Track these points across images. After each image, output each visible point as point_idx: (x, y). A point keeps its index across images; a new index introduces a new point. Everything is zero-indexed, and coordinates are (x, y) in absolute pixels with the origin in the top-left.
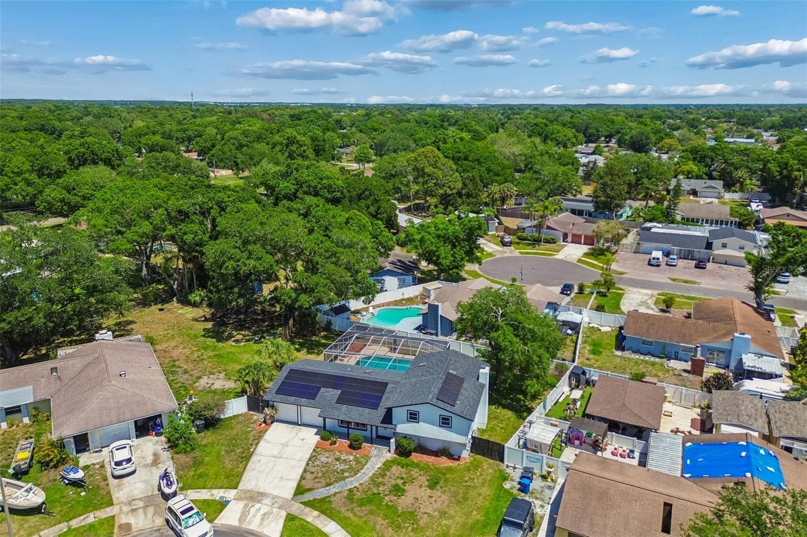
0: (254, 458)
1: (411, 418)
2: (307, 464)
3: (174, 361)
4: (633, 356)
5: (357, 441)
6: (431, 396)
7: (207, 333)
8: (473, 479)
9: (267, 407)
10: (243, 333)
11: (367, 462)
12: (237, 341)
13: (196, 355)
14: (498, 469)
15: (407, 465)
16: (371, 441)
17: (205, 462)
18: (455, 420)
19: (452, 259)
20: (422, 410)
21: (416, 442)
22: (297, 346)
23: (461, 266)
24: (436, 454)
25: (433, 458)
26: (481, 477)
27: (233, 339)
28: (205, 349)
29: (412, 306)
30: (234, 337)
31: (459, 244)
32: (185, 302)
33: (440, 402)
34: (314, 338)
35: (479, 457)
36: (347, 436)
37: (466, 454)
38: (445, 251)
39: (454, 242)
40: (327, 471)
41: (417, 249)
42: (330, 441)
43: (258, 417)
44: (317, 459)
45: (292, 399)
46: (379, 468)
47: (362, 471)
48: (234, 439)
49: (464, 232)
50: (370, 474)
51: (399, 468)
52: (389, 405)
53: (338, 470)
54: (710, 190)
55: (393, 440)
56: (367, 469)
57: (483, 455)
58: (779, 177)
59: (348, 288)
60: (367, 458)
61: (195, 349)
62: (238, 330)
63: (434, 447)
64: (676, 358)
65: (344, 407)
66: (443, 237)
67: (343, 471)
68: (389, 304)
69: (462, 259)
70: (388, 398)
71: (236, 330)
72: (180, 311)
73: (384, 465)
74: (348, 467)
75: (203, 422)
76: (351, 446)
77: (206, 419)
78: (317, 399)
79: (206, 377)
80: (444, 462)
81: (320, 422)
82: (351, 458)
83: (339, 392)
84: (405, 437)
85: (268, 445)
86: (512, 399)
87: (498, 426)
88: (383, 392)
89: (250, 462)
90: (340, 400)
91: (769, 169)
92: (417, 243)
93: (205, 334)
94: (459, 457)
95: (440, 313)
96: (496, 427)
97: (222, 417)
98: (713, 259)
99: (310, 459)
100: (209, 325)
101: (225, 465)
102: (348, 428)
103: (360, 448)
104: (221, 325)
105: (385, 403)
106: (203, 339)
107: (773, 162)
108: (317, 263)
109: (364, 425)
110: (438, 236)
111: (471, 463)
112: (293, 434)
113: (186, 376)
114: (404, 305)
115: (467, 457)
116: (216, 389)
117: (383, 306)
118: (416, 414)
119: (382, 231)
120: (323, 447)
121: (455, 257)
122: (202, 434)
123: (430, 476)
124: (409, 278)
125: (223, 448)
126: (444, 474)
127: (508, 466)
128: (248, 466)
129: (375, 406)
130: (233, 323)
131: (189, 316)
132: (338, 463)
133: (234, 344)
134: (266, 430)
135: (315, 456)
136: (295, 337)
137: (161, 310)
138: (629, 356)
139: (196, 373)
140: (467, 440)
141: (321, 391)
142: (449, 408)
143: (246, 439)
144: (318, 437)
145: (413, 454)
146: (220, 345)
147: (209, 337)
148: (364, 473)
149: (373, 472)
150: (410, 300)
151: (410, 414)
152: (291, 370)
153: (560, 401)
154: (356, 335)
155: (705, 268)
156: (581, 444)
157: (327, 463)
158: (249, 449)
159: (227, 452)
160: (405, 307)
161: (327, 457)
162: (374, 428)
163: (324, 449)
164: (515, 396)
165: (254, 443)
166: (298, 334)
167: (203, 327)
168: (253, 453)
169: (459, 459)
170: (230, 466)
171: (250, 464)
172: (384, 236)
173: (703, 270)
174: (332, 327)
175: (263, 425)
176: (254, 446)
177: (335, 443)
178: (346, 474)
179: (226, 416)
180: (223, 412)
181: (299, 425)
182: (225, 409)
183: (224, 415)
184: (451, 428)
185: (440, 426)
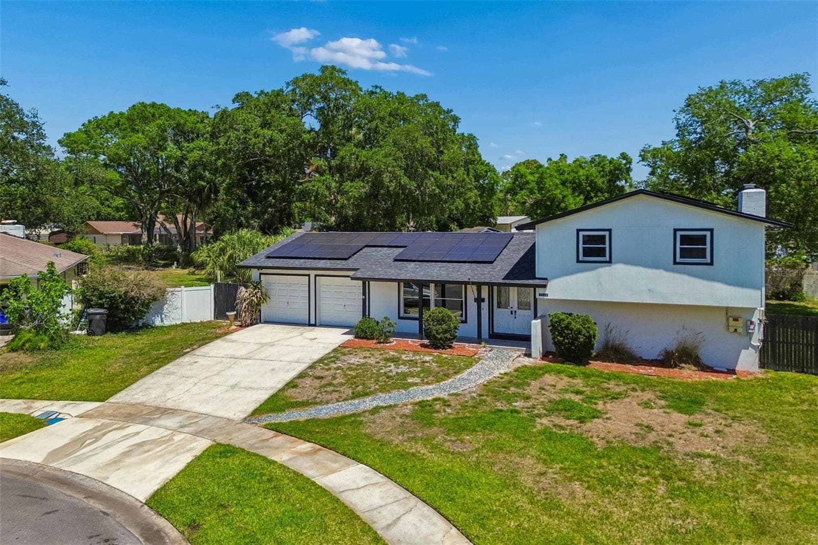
1: (587, 252)
5: (442, 321)
11: (469, 365)
15: (587, 375)
24: (659, 363)
25: (654, 368)
37: (748, 362)
42: (375, 340)
44: (338, 360)
45: (298, 262)
46: (506, 374)
47: (458, 376)
50: (482, 381)
51: (564, 377)
53: (391, 374)
56: (470, 374)
60: (471, 360)
65: (412, 265)
67: (404, 375)
70: (515, 251)
73: (516, 371)
74: (418, 369)
75: (103, 311)
76: (426, 346)
78: (351, 259)
80: (689, 375)
82: (428, 358)
83: (402, 250)
85: (228, 345)
88: (505, 243)
89: (171, 363)
99: (320, 361)
103: (450, 345)
112: (293, 334)
115: (755, 369)
118: (601, 239)
120: (358, 346)
122: (98, 337)
123: (664, 391)
126: (704, 391)
128: (161, 369)
132: (391, 364)
134: (236, 331)
135: (334, 357)
141: (363, 251)
144: (348, 337)
145: (591, 362)
148: (462, 379)
149: (488, 378)
151: (586, 239)
157: (362, 364)
161: (365, 358)
163: (360, 349)
165: (199, 343)
168: (186, 353)
171: (167, 366)
175: (234, 327)
176: (197, 347)
178: (412, 379)
179: (167, 323)
180: (160, 312)
181: (310, 325)
182: (166, 306)
183: (162, 321)
184: (711, 263)
185: (675, 263)
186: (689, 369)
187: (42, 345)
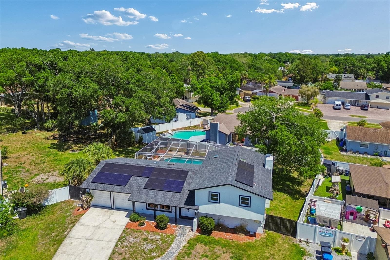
0: (67, 241)
1: (212, 199)
2: (116, 245)
3: (21, 164)
4: (355, 155)
5: (163, 221)
6: (230, 179)
7: (53, 146)
8: (274, 255)
9: (84, 194)
10: (79, 145)
11: (172, 241)
12: (73, 151)
13: (40, 159)
14: (293, 244)
15: (210, 243)
16: (175, 221)
17: (19, 246)
18: (255, 200)
19: (221, 101)
20: (223, 191)
21: (216, 220)
22: (117, 153)
23: (226, 106)
24: (234, 231)
25: (232, 235)
26: (280, 253)
27: (71, 149)
28: (48, 156)
29: (197, 130)
30: (71, 148)
31: (225, 92)
32: (42, 129)
33: (240, 184)
34: (130, 148)
35: (272, 233)
36: (154, 217)
37: (260, 230)
38: (216, 96)
39: (221, 90)
40: (135, 252)
41: (199, 94)
42: (138, 222)
43: (77, 203)
44: (126, 239)
45: (105, 186)
46: (184, 247)
47: (169, 250)
48: (52, 223)
49: (228, 84)
50: (176, 254)
51: (203, 245)
52: (192, 187)
53: (146, 251)
54: (348, 79)
55: (195, 220)
56: (172, 248)
57: (276, 231)
58: (387, 69)
59: (154, 108)
60: (173, 237)
61: (39, 156)
62: (76, 144)
63: (231, 225)
64: (386, 156)
65: (151, 192)
66: (215, 87)
67: (150, 251)
68: (181, 129)
69: (227, 102)
70: (189, 184)
71: (74, 144)
72: (38, 134)
73: (188, 243)
74: (155, 246)
75: (25, 209)
76: (157, 227)
77: (28, 207)
78: (127, 186)
79: (43, 174)
80: (242, 239)
81: (129, 205)
82: (158, 237)
83: (147, 179)
84: (206, 217)
85: (81, 228)
86: (282, 185)
87: (279, 205)
88: (185, 178)
89: (62, 245)
90: (147, 187)
91: (382, 65)
92: (199, 90)
93: (51, 146)
94: (255, 233)
95: (219, 129)
96: (278, 207)
97: (46, 204)
98: (370, 105)
99: (119, 240)
100: (56, 141)
101: (37, 249)
102: (155, 210)
103: (165, 228)
104: (65, 141)
105: (187, 187)
106: (48, 149)
107: (383, 61)
108: (131, 90)
109: (168, 207)
110: (212, 87)
111: (267, 239)
112: (106, 217)
113: (27, 174)
114: (191, 129)
115: (262, 233)
116: (48, 183)
117: (178, 130)
118: (217, 196)
119: (176, 80)
120: (132, 228)
121: (222, 100)
122: (24, 220)
123: (233, 253)
124: (193, 114)
125: (40, 232)
126: (245, 250)
127: (301, 241)
128: (59, 249)
129: (178, 190)
130: (74, 140)
131: (43, 137)
132: (145, 243)
133: (71, 152)
134: (83, 215)
135: (124, 237)
136: (116, 148)
137: (23, 133)
138: (352, 155)
139: (35, 172)
140: (262, 218)
141: (131, 179)
142: (248, 188)
143: (63, 223)
144: (128, 219)
145: (213, 232)
146: (61, 153)
147: (54, 148)
148: (170, 252)
149: (179, 251)
150: (195, 127)
151: (212, 195)
152: (107, 163)
153: (320, 185)
154: (160, 142)
155: (367, 110)
156: (354, 219)
157: (135, 243)
158: (63, 232)
159: (43, 236)
160: (192, 130)
161: (136, 238)
162: (178, 209)
163: (133, 230)
164: (284, 183)
165: (70, 226)
166: (118, 146)
167: (51, 143)
168: (66, 235)
169: (254, 235)
170: (41, 250)
171: (61, 247)
172: (177, 84)
173: (367, 111)
174: (143, 141)
175: (81, 210)
176: (69, 230)
177: (143, 224)
178: (153, 254)
179: (50, 203)
180: (47, 200)
181: (112, 209)
182: (49, 197)
183: (48, 203)
184: (250, 207)
185: (239, 205)
186: (242, 235)
187: (5, 234)
